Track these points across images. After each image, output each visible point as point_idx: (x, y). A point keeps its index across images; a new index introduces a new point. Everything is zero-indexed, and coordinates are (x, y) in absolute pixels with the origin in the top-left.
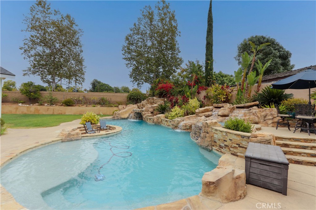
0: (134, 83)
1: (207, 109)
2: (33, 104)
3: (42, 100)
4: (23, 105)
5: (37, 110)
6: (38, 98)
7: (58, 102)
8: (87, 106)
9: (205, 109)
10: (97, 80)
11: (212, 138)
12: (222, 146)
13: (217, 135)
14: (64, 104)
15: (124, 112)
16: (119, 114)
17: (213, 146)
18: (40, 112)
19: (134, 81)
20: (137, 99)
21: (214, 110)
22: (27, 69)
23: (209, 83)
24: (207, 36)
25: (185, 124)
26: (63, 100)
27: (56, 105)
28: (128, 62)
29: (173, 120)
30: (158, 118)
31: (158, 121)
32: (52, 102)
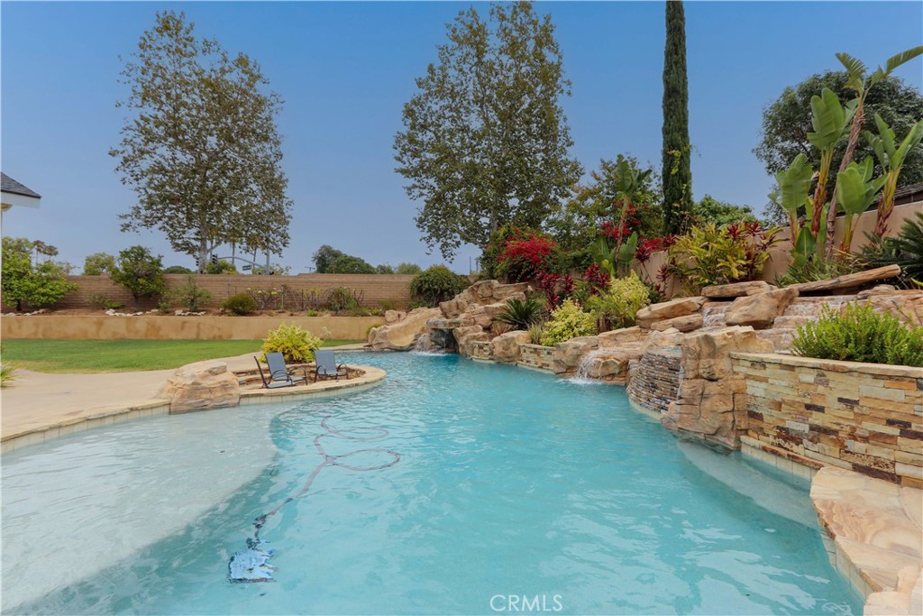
0: (432, 245)
1: (679, 305)
2: (144, 311)
3: (167, 300)
4: (117, 314)
5: (153, 328)
6: (157, 294)
7: (213, 305)
8: (292, 315)
9: (673, 307)
10: (330, 248)
11: (738, 397)
12: (793, 434)
13: (764, 385)
14: (227, 311)
15: (399, 330)
16: (384, 336)
17: (746, 432)
18: (161, 333)
19: (430, 238)
20: (442, 292)
21: (708, 307)
22: (129, 211)
23: (679, 225)
24: (666, 67)
25: (604, 358)
26: (226, 298)
27: (208, 312)
28: (411, 181)
29: (559, 346)
30: (505, 342)
31: (508, 352)
32: (195, 304)
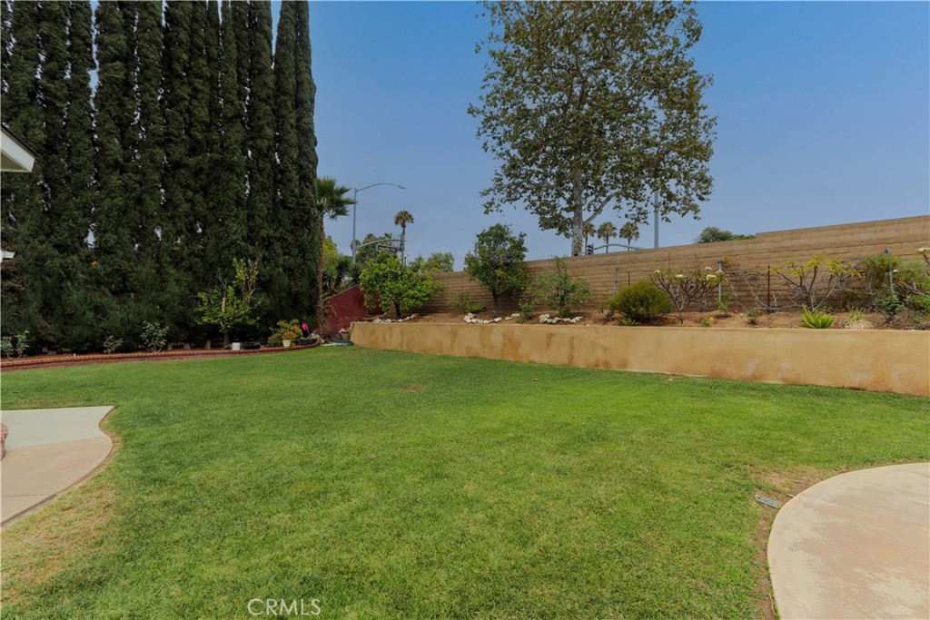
2: (503, 316)
3: (530, 298)
5: (511, 343)
6: (519, 290)
7: (593, 305)
10: (716, 230)
14: (616, 315)
18: (520, 351)
26: (614, 293)
27: (585, 317)
32: (568, 305)
